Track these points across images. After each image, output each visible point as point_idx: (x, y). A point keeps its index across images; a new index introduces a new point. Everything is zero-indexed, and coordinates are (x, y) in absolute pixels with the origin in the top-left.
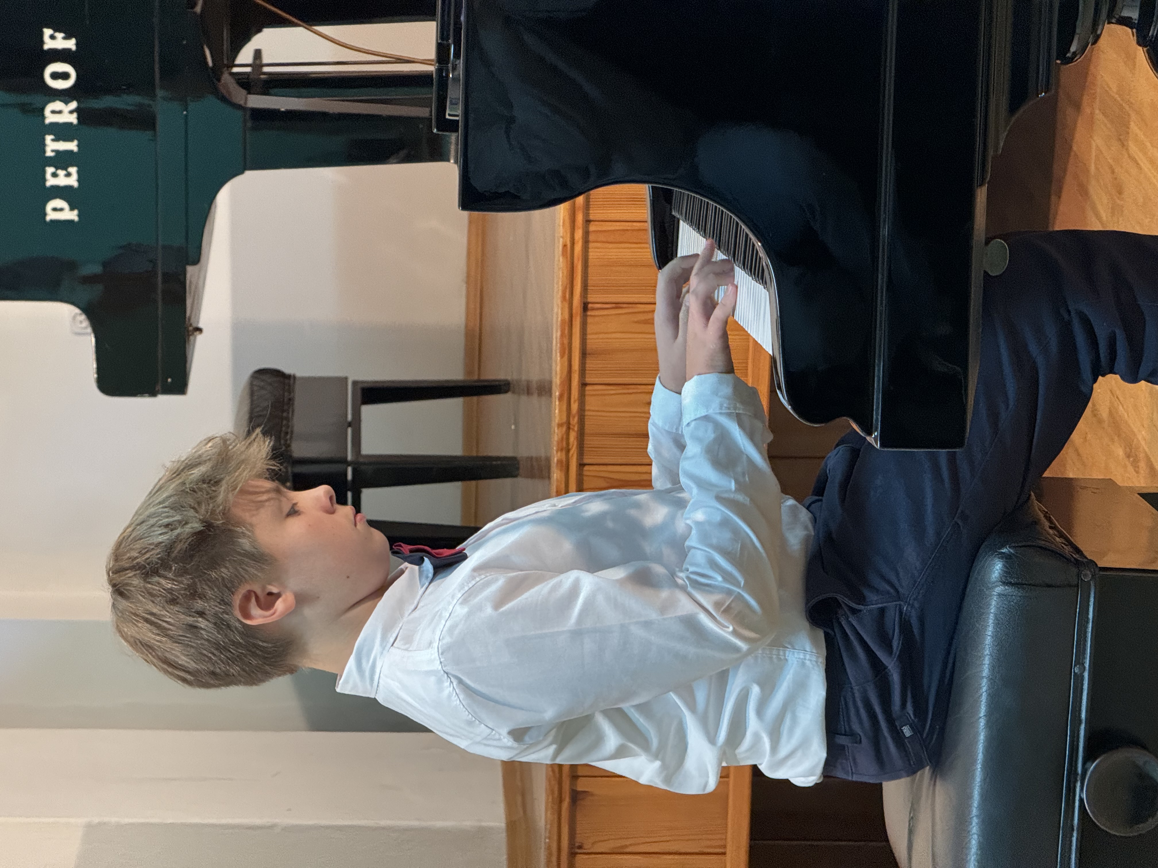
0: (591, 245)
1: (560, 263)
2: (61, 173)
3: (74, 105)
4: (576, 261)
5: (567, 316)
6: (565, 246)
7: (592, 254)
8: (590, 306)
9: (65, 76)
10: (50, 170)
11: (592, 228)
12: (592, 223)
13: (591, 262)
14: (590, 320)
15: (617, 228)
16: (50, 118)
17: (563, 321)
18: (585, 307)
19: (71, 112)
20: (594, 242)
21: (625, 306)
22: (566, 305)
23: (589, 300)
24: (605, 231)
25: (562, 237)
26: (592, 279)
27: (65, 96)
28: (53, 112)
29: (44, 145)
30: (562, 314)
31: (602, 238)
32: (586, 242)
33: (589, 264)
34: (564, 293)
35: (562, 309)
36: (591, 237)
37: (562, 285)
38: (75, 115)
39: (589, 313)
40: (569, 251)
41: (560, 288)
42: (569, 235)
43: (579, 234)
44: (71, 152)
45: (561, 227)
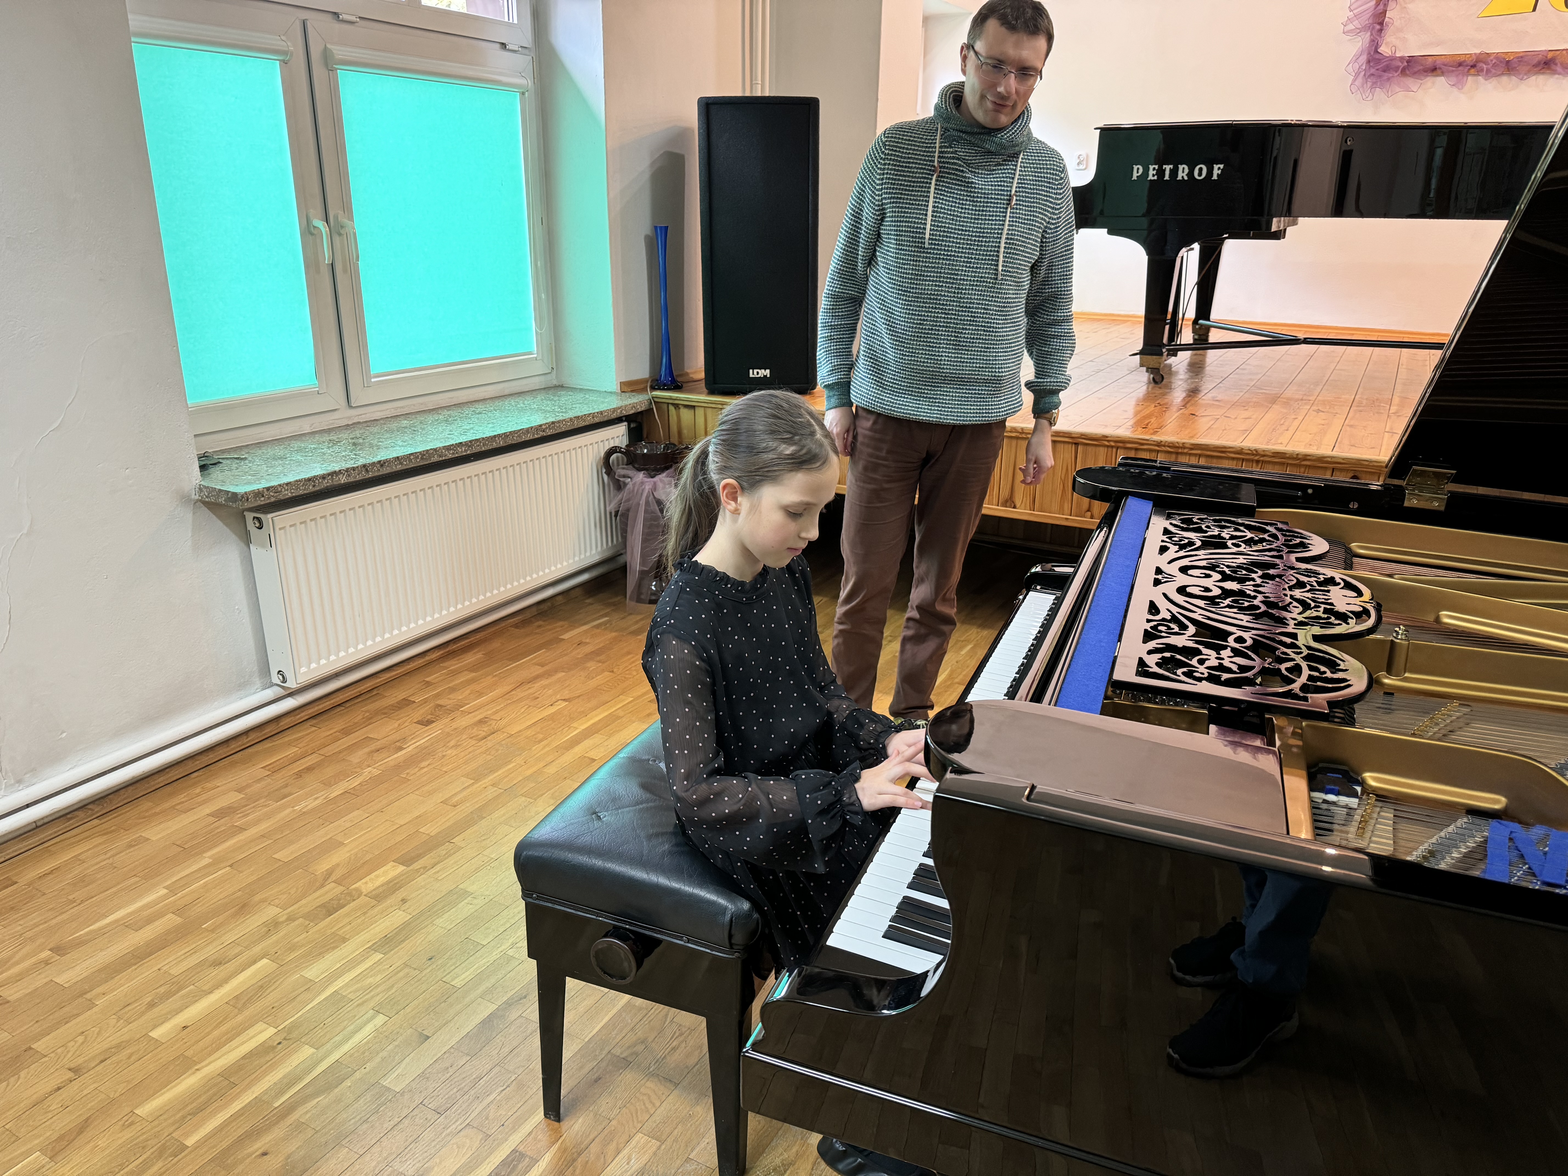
2: (1155, 172)
3: (1186, 178)
7: (1101, 449)
9: (1200, 174)
10: (1156, 167)
14: (1070, 445)
16: (1181, 167)
19: (1183, 177)
26: (1090, 449)
27: (1191, 174)
28: (1184, 168)
29: (1168, 164)
32: (1108, 446)
36: (1110, 449)
38: (1181, 179)
44: (1164, 177)
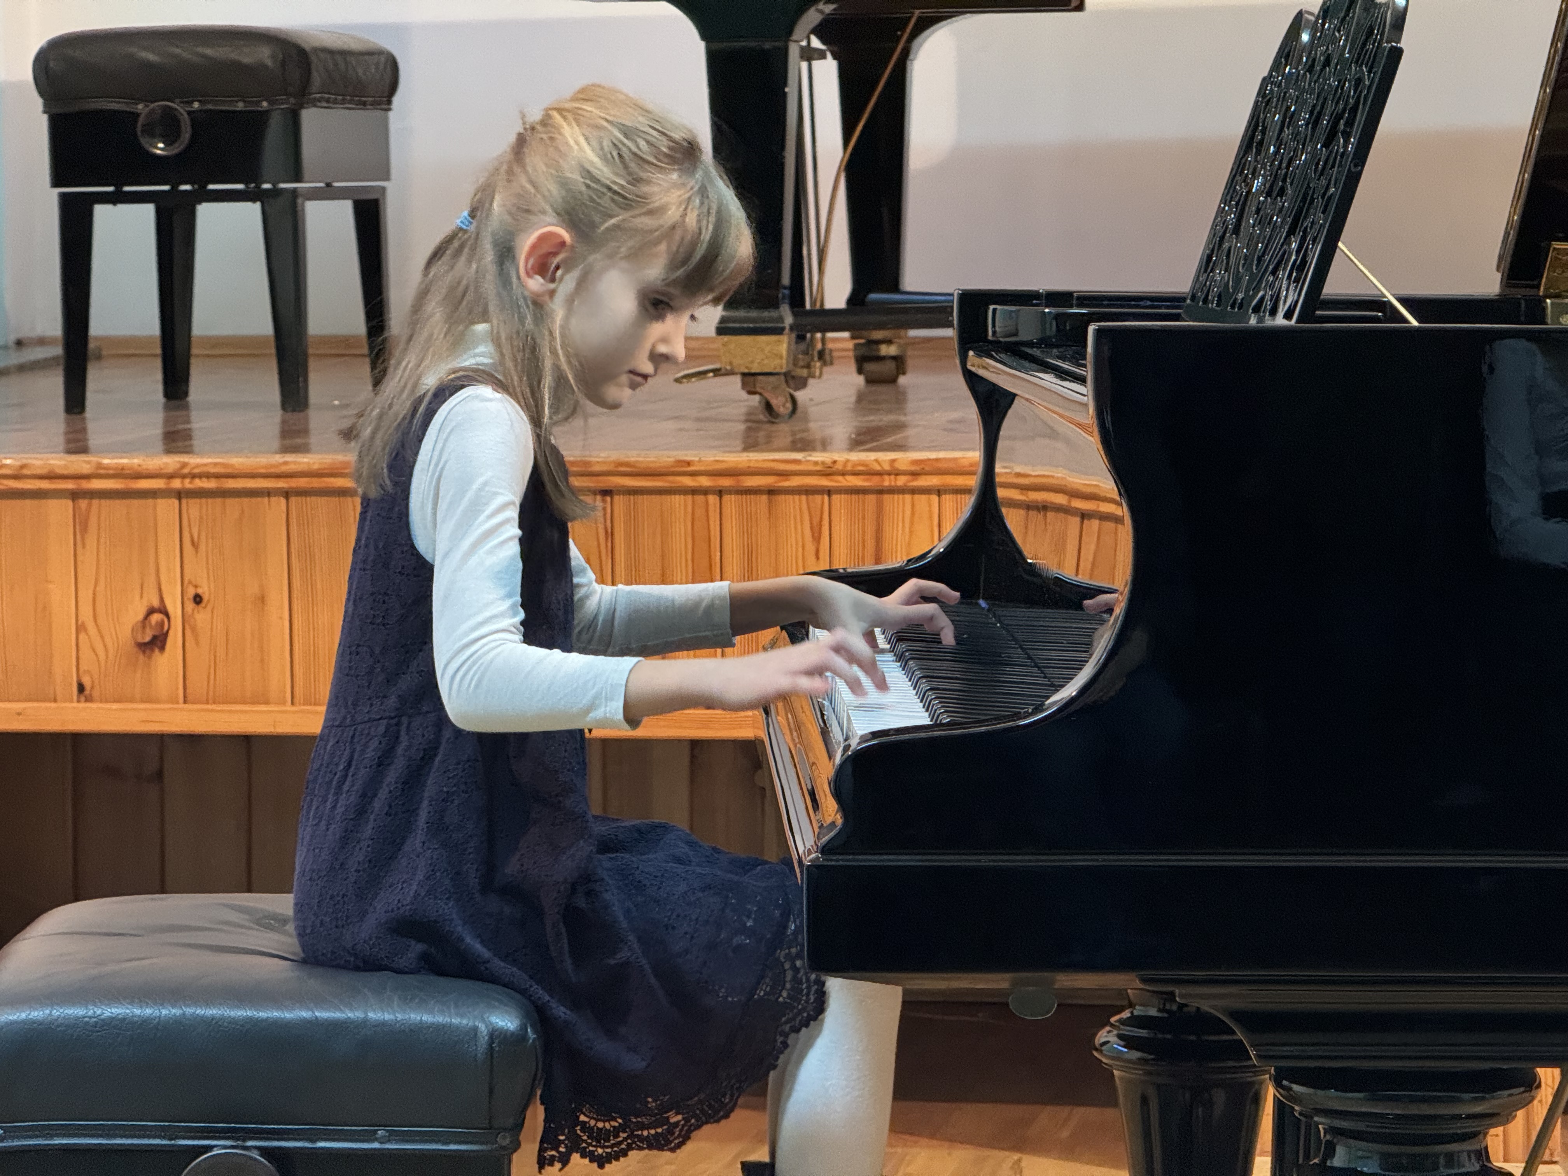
0: (689, 497)
1: (665, 457)
4: (671, 478)
5: (597, 468)
6: (689, 463)
7: (677, 499)
8: (608, 499)
11: (713, 499)
12: (718, 498)
13: (667, 498)
15: (712, 533)
17: (587, 464)
18: (606, 493)
20: (693, 502)
21: (609, 544)
22: (611, 468)
23: (616, 498)
24: (708, 516)
25: (700, 461)
26: (644, 501)
30: (598, 462)
31: (700, 512)
32: (694, 491)
33: (664, 497)
34: (627, 464)
35: (604, 463)
36: (700, 498)
37: (637, 461)
39: (599, 498)
40: (683, 468)
41: (633, 459)
42: (702, 468)
43: (705, 482)
45: (712, 459)
